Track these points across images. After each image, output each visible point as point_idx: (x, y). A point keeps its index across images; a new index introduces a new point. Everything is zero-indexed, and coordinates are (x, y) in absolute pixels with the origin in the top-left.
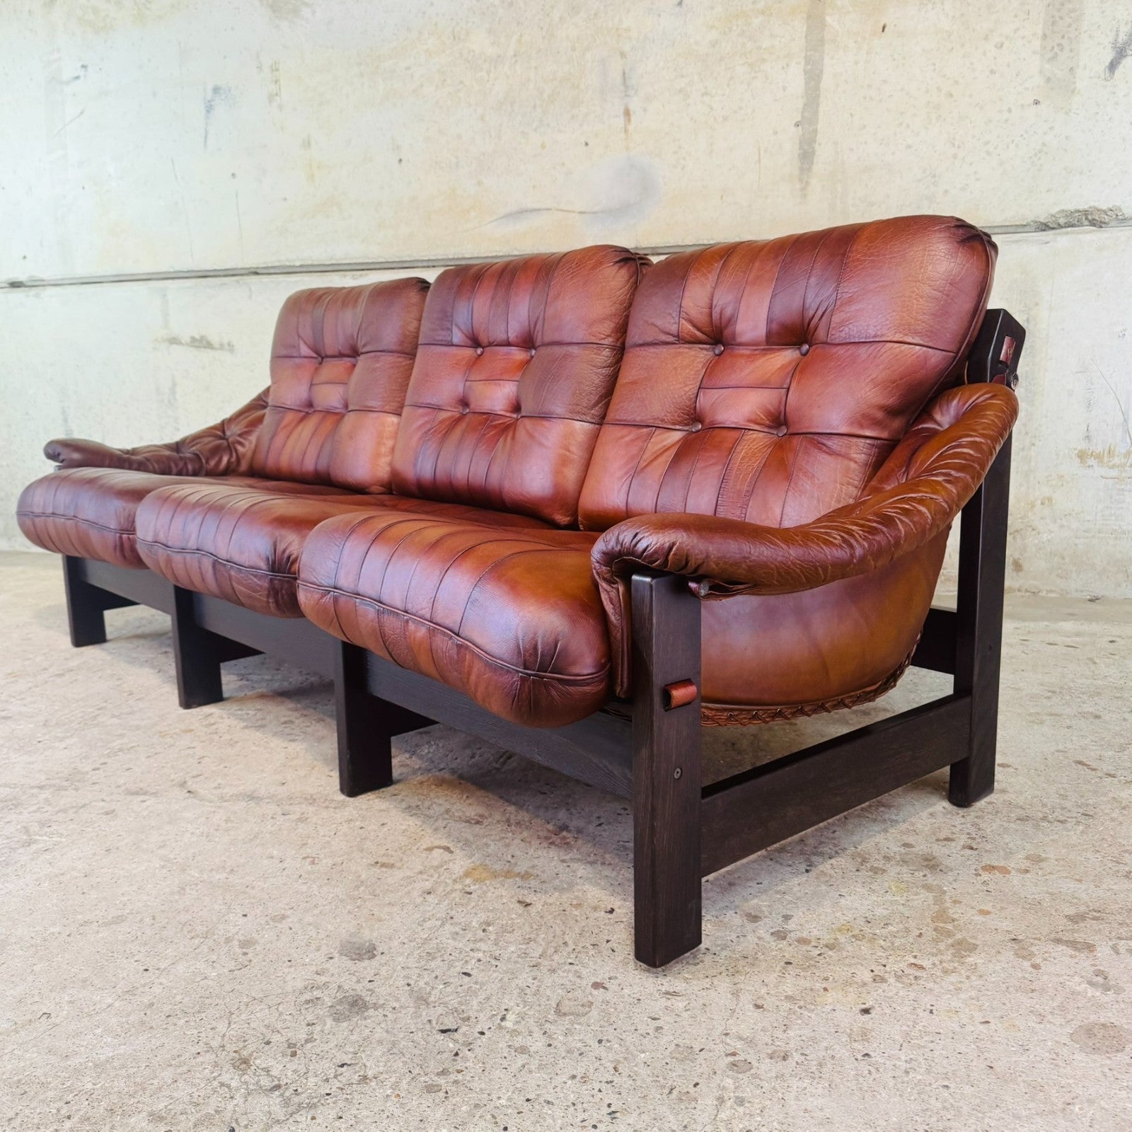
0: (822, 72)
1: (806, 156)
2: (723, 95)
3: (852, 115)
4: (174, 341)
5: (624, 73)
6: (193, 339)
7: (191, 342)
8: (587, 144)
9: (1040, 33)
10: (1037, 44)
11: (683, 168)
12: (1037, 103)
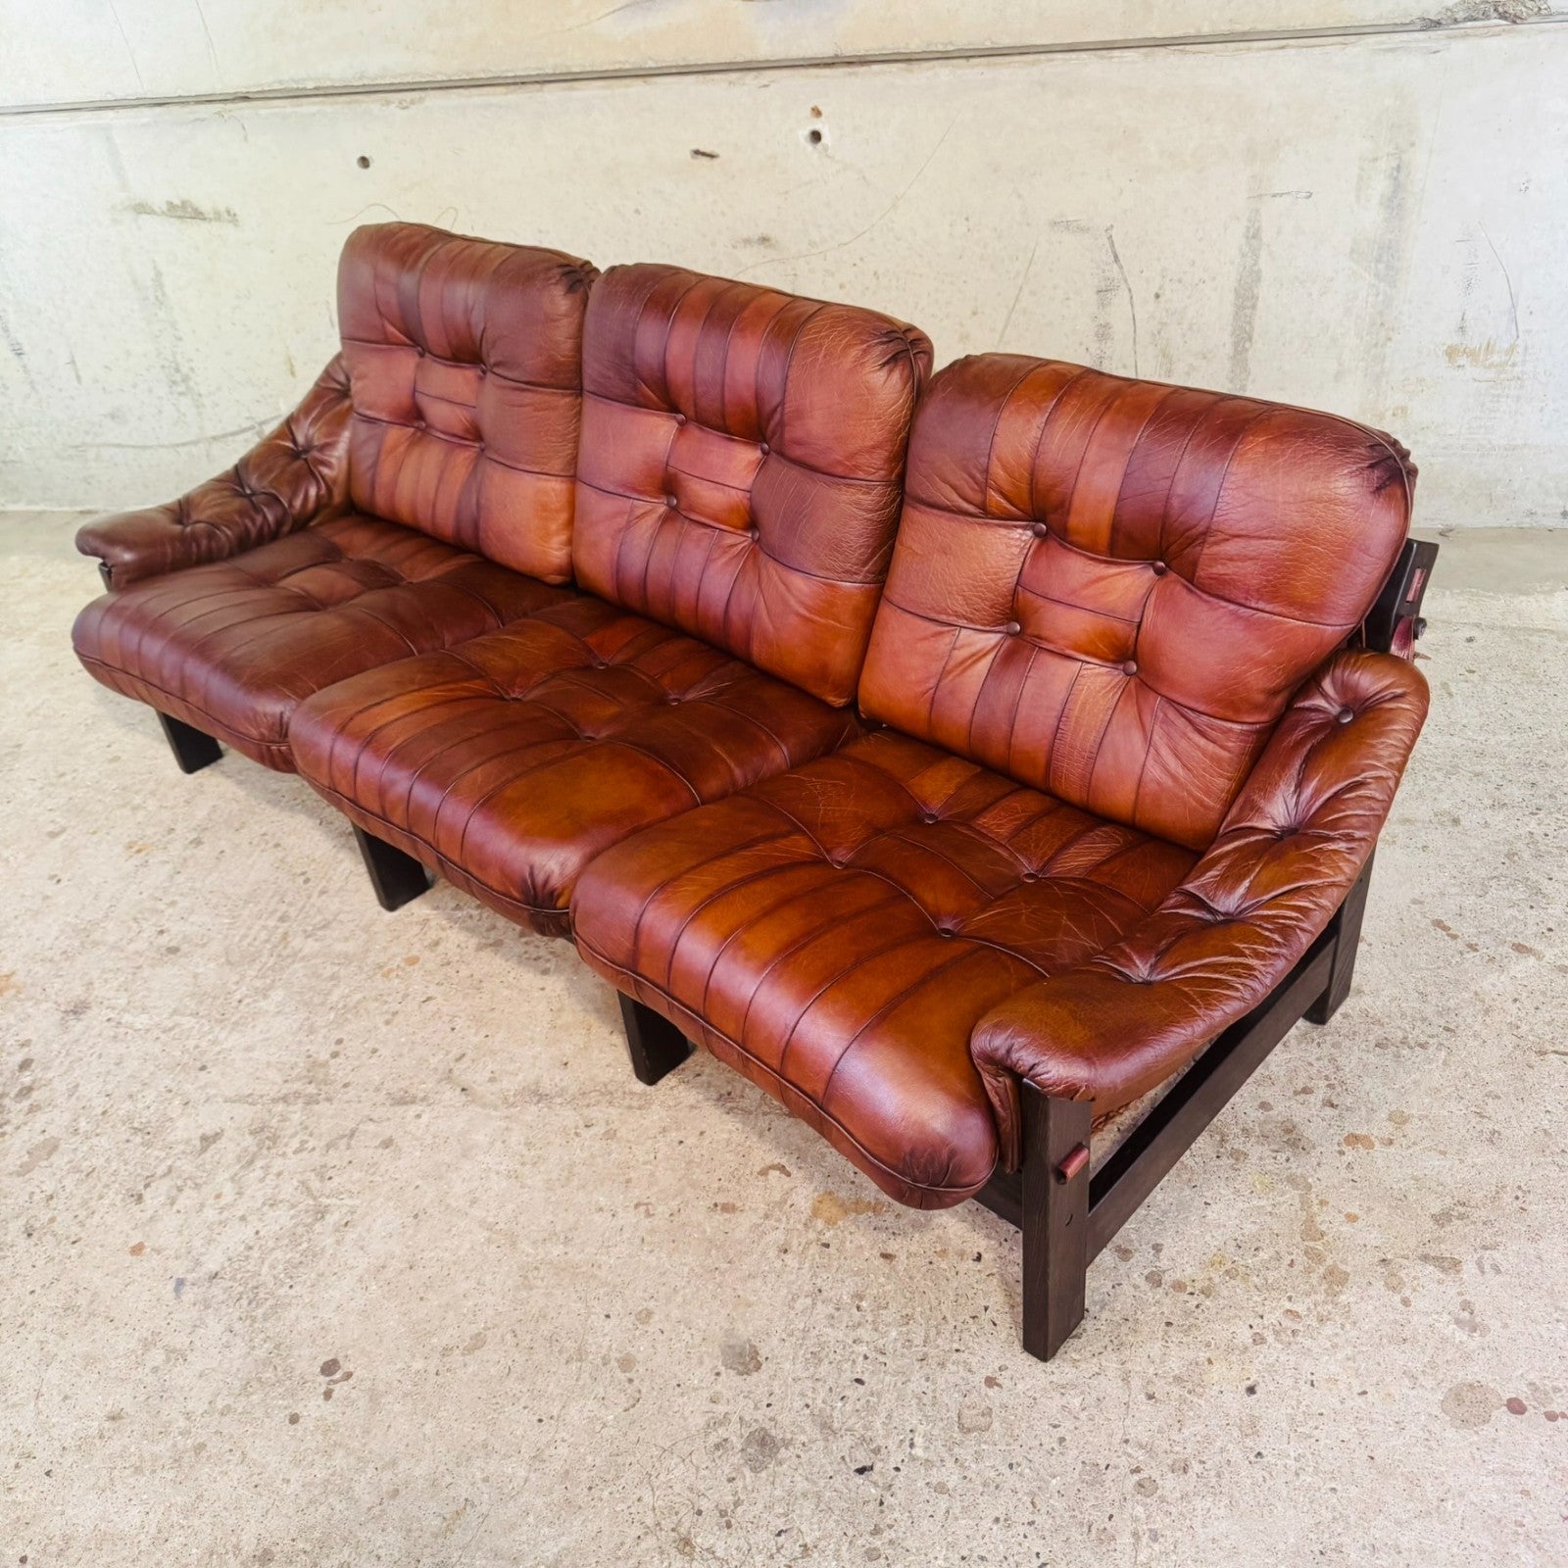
4: (141, 209)
6: (170, 204)
7: (169, 210)
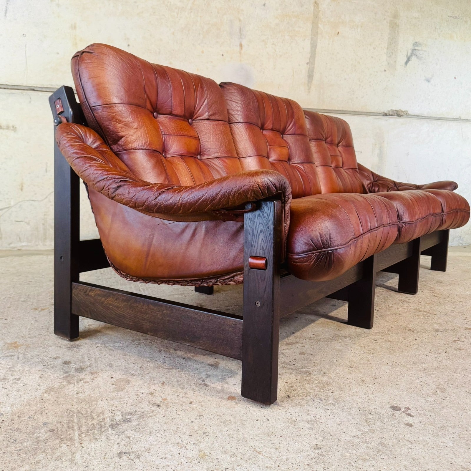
0: (317, 45)
1: (310, 76)
2: (280, 46)
3: (327, 64)
5: (240, 28)
8: (223, 55)
9: (386, 47)
10: (385, 50)
11: (263, 73)
12: (385, 71)
